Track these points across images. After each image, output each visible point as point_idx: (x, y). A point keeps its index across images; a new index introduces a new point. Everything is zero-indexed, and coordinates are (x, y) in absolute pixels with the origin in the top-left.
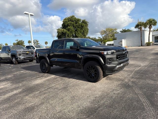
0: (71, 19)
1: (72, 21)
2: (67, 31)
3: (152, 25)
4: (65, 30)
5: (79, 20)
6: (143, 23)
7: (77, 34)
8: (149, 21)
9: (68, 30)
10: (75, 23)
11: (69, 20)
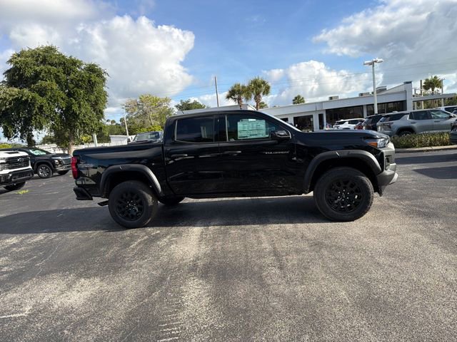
0: (45, 57)
1: (52, 65)
2: (36, 95)
3: (261, 94)
4: (26, 91)
5: (74, 63)
6: (243, 87)
7: (77, 105)
8: (255, 82)
9: (42, 92)
10: (64, 73)
11: (37, 61)
